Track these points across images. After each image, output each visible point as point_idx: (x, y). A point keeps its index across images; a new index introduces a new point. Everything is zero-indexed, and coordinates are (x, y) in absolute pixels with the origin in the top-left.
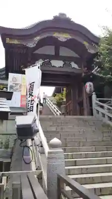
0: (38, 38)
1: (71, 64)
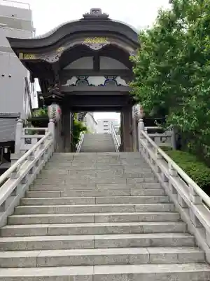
1: (116, 79)
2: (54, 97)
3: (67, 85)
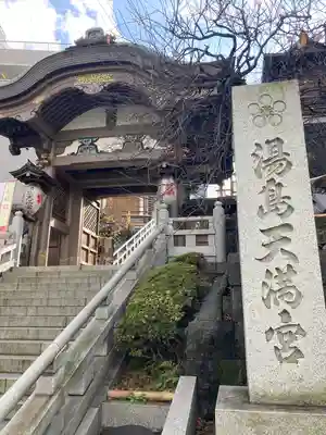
2: (28, 175)
3: (65, 154)
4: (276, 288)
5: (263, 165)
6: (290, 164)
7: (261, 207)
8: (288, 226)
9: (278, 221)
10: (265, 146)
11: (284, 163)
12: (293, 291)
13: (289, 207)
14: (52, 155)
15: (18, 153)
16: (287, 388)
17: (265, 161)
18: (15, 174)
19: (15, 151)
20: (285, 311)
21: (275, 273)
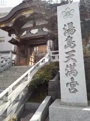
0: (14, 20)
1: (43, 29)
2: (13, 42)
3: (22, 35)
4: (70, 70)
5: (67, 31)
6: (75, 30)
7: (65, 45)
8: (74, 51)
9: (71, 49)
10: (67, 25)
11: (73, 30)
12: (75, 71)
13: (75, 44)
14: (19, 36)
15: (11, 36)
16: (72, 101)
17: (67, 30)
18: (9, 42)
19: (10, 35)
20: (72, 78)
21: (70, 66)
